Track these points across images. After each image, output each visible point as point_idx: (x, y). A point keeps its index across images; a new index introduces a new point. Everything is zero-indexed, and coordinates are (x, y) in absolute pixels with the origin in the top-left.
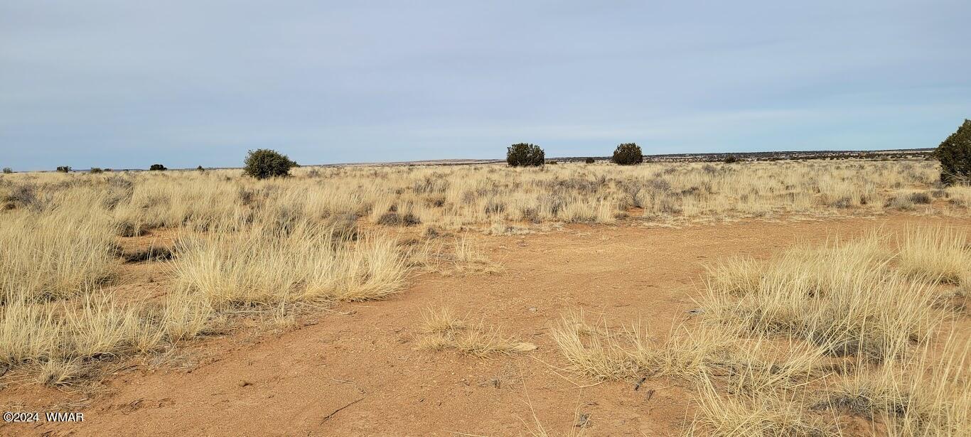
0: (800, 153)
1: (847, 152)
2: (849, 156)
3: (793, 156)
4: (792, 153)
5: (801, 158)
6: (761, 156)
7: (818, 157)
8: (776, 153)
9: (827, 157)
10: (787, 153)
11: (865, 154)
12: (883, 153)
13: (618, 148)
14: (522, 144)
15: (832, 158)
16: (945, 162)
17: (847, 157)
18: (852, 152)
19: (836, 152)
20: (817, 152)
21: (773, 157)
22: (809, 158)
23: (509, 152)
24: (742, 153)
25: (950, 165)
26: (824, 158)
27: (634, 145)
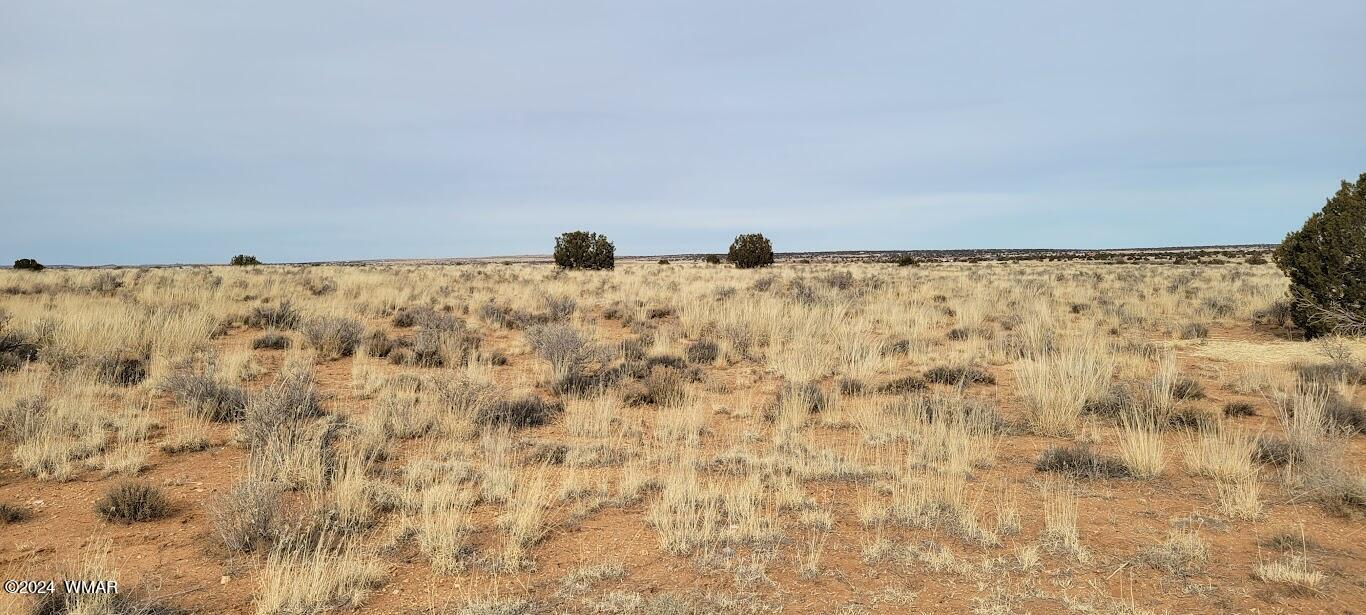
0: (1010, 251)
1: (1071, 251)
2: (1074, 256)
3: (1001, 256)
4: (1000, 251)
5: (1011, 258)
6: (957, 255)
7: (1034, 258)
8: (980, 252)
9: (1046, 257)
10: (994, 252)
11: (1094, 254)
12: (1117, 253)
13: (737, 241)
14: (578, 233)
15: (1052, 259)
16: (1301, 279)
17: (1071, 258)
18: (1077, 251)
19: (1056, 251)
20: (1033, 251)
21: (973, 256)
22: (1022, 259)
23: (558, 245)
24: (934, 251)
25: (1317, 285)
26: (1041, 259)
27: (760, 237)
